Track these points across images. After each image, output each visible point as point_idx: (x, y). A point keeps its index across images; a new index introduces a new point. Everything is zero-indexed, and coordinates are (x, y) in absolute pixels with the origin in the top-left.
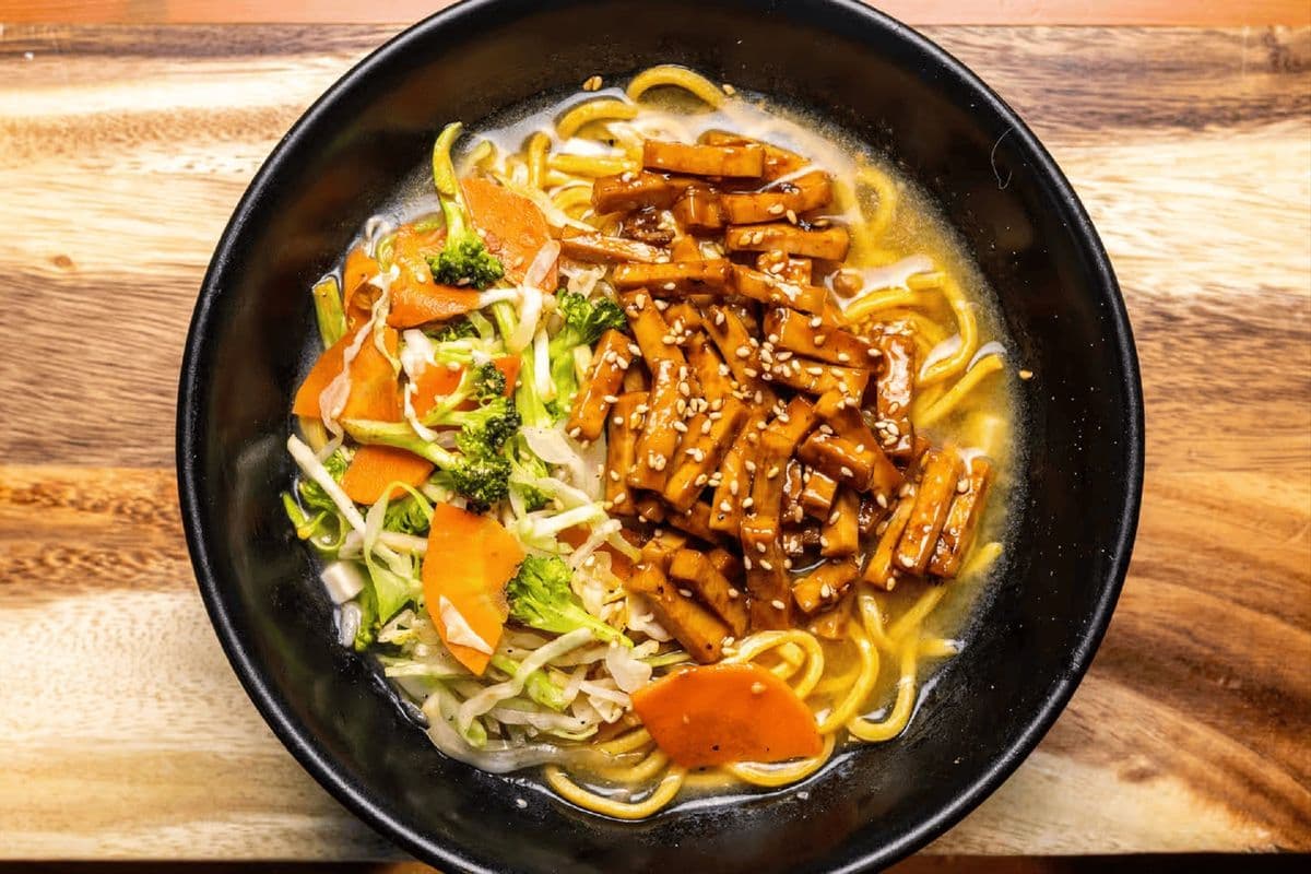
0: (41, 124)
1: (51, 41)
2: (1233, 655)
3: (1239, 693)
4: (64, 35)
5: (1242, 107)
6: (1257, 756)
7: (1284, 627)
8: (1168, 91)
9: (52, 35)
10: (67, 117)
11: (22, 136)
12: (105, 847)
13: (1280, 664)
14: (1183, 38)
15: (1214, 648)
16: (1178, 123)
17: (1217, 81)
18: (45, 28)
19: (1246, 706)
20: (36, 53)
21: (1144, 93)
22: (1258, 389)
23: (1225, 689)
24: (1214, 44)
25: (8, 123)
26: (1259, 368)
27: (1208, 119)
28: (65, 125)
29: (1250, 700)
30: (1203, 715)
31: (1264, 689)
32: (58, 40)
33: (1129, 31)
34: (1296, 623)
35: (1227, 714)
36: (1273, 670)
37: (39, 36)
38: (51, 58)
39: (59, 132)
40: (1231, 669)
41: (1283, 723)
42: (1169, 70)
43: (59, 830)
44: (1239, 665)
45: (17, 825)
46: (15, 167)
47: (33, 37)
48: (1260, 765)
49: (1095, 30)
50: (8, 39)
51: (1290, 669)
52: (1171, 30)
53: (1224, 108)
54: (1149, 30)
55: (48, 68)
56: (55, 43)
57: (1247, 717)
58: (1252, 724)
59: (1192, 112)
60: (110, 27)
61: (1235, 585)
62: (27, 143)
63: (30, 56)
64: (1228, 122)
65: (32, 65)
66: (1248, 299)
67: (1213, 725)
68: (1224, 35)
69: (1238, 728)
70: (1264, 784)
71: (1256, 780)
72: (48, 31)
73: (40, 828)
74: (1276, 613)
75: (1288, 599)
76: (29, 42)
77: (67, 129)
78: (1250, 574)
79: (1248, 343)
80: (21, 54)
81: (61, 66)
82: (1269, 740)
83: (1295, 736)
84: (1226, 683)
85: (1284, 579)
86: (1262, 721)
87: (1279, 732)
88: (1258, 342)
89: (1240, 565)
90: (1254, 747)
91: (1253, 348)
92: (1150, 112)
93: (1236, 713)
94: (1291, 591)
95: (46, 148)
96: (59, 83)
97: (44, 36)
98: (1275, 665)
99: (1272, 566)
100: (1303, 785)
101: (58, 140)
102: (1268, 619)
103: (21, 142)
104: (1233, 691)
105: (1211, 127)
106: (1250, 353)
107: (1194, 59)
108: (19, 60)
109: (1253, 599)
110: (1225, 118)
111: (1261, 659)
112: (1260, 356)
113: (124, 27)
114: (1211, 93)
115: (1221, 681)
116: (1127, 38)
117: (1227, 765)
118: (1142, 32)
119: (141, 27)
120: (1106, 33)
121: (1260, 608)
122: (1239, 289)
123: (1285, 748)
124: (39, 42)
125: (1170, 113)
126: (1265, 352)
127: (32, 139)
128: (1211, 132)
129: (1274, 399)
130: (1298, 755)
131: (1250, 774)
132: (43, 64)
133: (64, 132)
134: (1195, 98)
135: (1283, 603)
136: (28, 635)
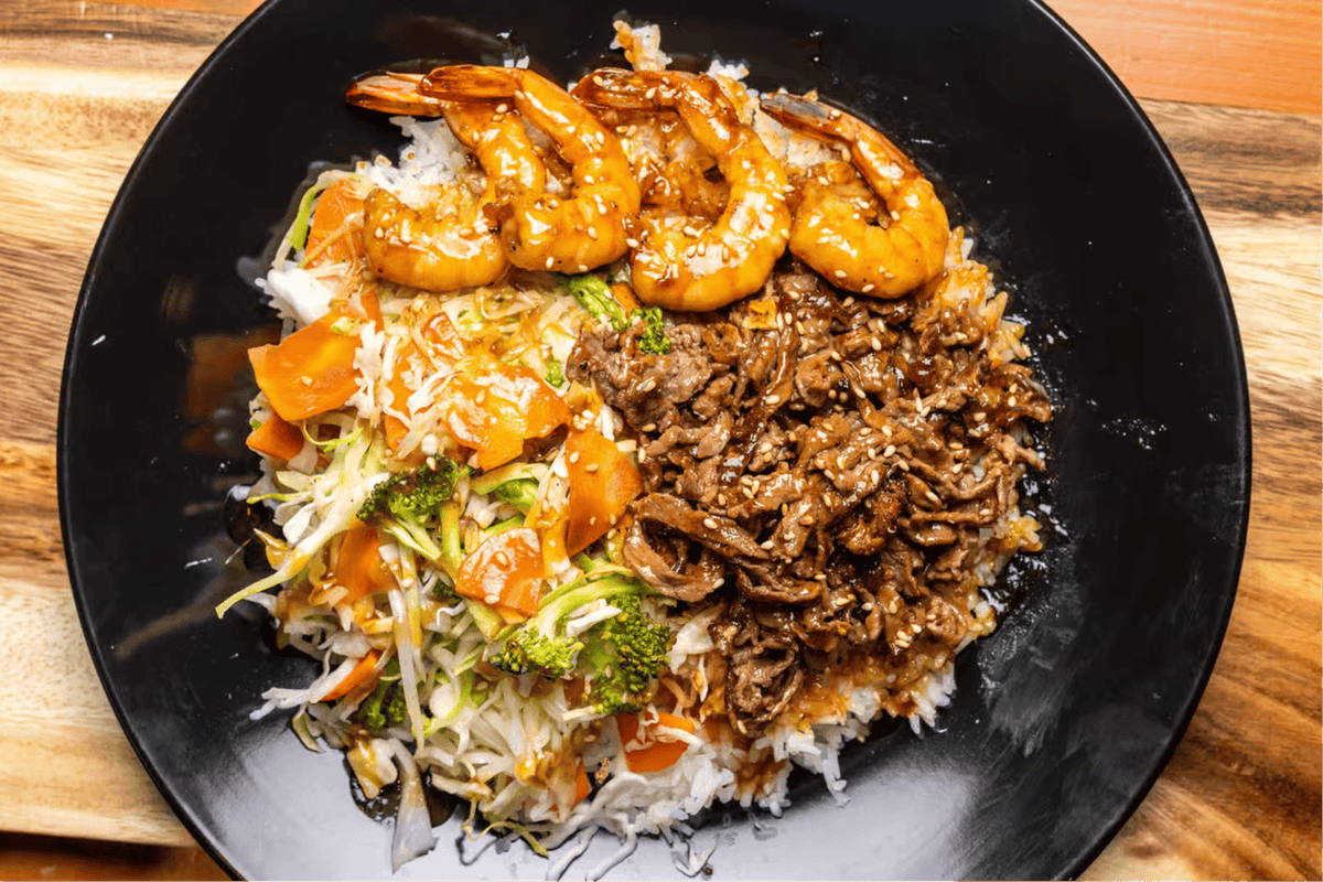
0: (116, 106)
1: (130, 23)
2: (1248, 743)
3: (1252, 781)
4: (145, 19)
5: (1315, 198)
6: (1263, 844)
7: (1304, 720)
8: (1241, 174)
9: (133, 18)
10: (143, 102)
11: (95, 118)
12: (124, 828)
13: (1295, 755)
14: (1264, 122)
15: (1231, 734)
16: (1248, 207)
17: (1292, 169)
18: (127, 10)
19: (1257, 794)
20: (117, 35)
21: (1216, 174)
22: (1300, 481)
23: (1238, 775)
24: (1293, 131)
25: (83, 103)
26: (1306, 461)
27: (1279, 206)
28: (139, 110)
29: (1262, 788)
30: (1213, 799)
31: (1277, 779)
32: (138, 23)
33: (1209, 109)
34: (1314, 717)
35: (1238, 800)
36: (1287, 759)
37: (121, 18)
38: (132, 41)
39: (133, 117)
40: (1246, 756)
41: (1291, 814)
42: (1245, 154)
43: (80, 807)
44: (1254, 754)
45: (39, 800)
46: (85, 148)
47: (114, 18)
48: (1264, 853)
49: (1173, 106)
50: (90, 17)
51: (1305, 761)
52: (1251, 113)
53: (1295, 196)
54: (1231, 111)
55: (128, 51)
56: (135, 26)
57: (1258, 805)
58: (1261, 812)
59: (1265, 197)
60: (192, 14)
61: (1258, 674)
62: (100, 125)
63: (109, 36)
64: (1301, 212)
65: (111, 47)
66: (1300, 391)
67: (1223, 809)
68: (1305, 122)
69: (1248, 815)
70: (1267, 872)
71: (1258, 867)
72: (130, 13)
73: (61, 805)
74: (1296, 705)
75: (1309, 692)
76: (110, 22)
77: (141, 114)
78: (1275, 664)
79: (1296, 435)
80: (101, 34)
81: (140, 50)
82: (1276, 829)
83: (1303, 827)
84: (1240, 769)
85: (1308, 672)
86: (1269, 811)
87: (1287, 823)
88: (1306, 434)
89: (1265, 653)
90: (1261, 834)
91: (1301, 440)
92: (1222, 194)
93: (1246, 800)
94: (1315, 684)
95: (119, 131)
96: (136, 67)
97: (126, 18)
98: (1290, 756)
99: (1297, 658)
100: (1305, 875)
101: (131, 125)
102: (1289, 710)
103: (95, 124)
104: (1246, 778)
105: (1281, 215)
106: (1295, 444)
107: (1272, 145)
108: (100, 40)
109: (1275, 688)
110: (1297, 207)
111: (1278, 749)
112: (1307, 449)
113: (206, 16)
114: (1286, 180)
115: (1235, 766)
116: (1207, 117)
117: (1233, 851)
118: (1224, 113)
119: (222, 18)
120: (1186, 110)
121: (1281, 699)
122: (1293, 380)
123: (1291, 839)
124: (119, 23)
125: (1241, 196)
126: (1312, 445)
127: (105, 121)
128: (1280, 219)
129: (1315, 493)
130: (1304, 846)
131: (1254, 862)
132: (123, 45)
133: (139, 117)
134: (1268, 184)
135: (1303, 695)
136: (64, 615)
